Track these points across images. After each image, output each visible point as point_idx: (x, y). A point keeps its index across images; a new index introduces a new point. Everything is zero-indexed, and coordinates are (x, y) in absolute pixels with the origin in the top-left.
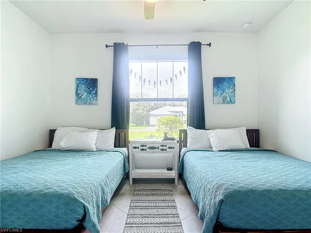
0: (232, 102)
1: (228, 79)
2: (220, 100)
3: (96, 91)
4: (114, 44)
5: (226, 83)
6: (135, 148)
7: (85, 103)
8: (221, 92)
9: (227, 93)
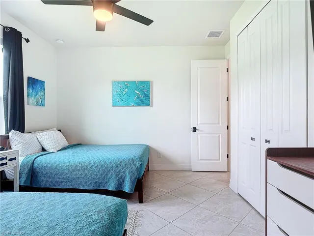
0: (42, 105)
2: (34, 101)
5: (38, 85)
8: (35, 94)
9: (39, 95)
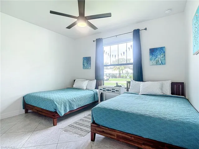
1: (160, 48)
2: (154, 63)
3: (90, 63)
4: (96, 39)
5: (158, 51)
6: (100, 89)
7: (86, 68)
8: (155, 58)
